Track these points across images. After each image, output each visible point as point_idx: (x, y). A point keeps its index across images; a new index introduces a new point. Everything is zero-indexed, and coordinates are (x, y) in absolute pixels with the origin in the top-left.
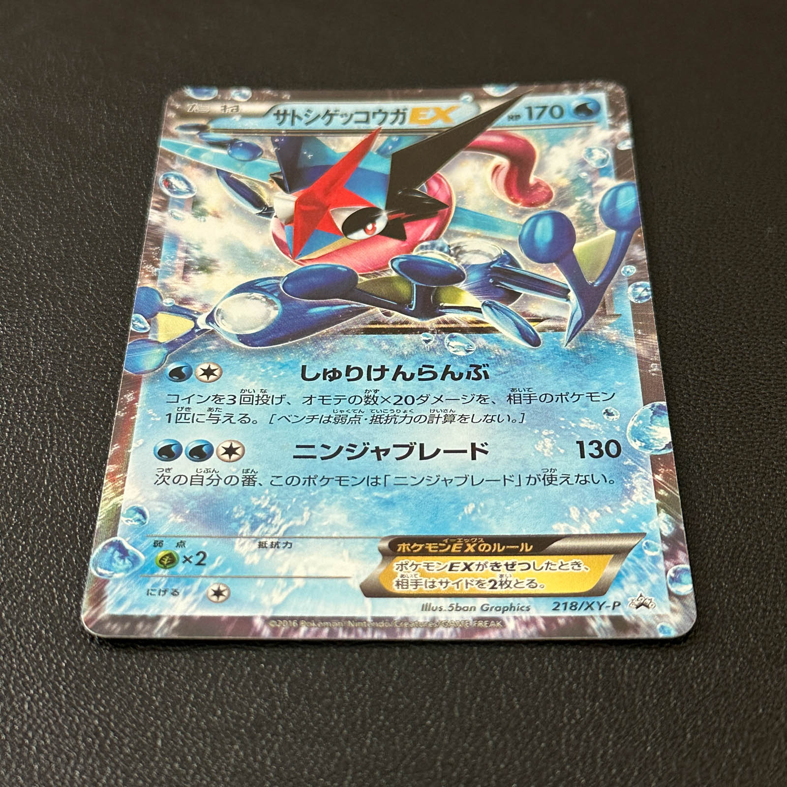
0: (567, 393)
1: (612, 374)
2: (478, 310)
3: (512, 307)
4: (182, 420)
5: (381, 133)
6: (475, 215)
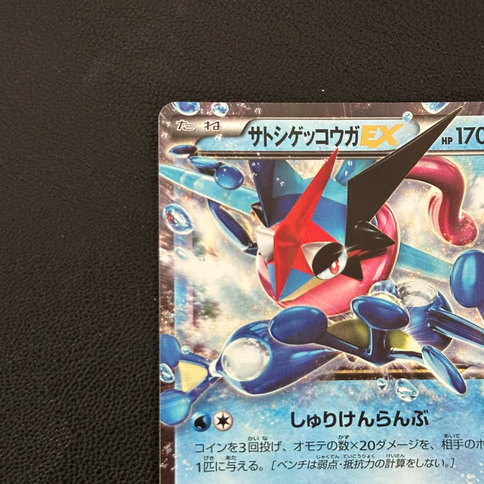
2: (419, 356)
3: (445, 353)
4: (209, 469)
5: (339, 155)
6: (416, 253)
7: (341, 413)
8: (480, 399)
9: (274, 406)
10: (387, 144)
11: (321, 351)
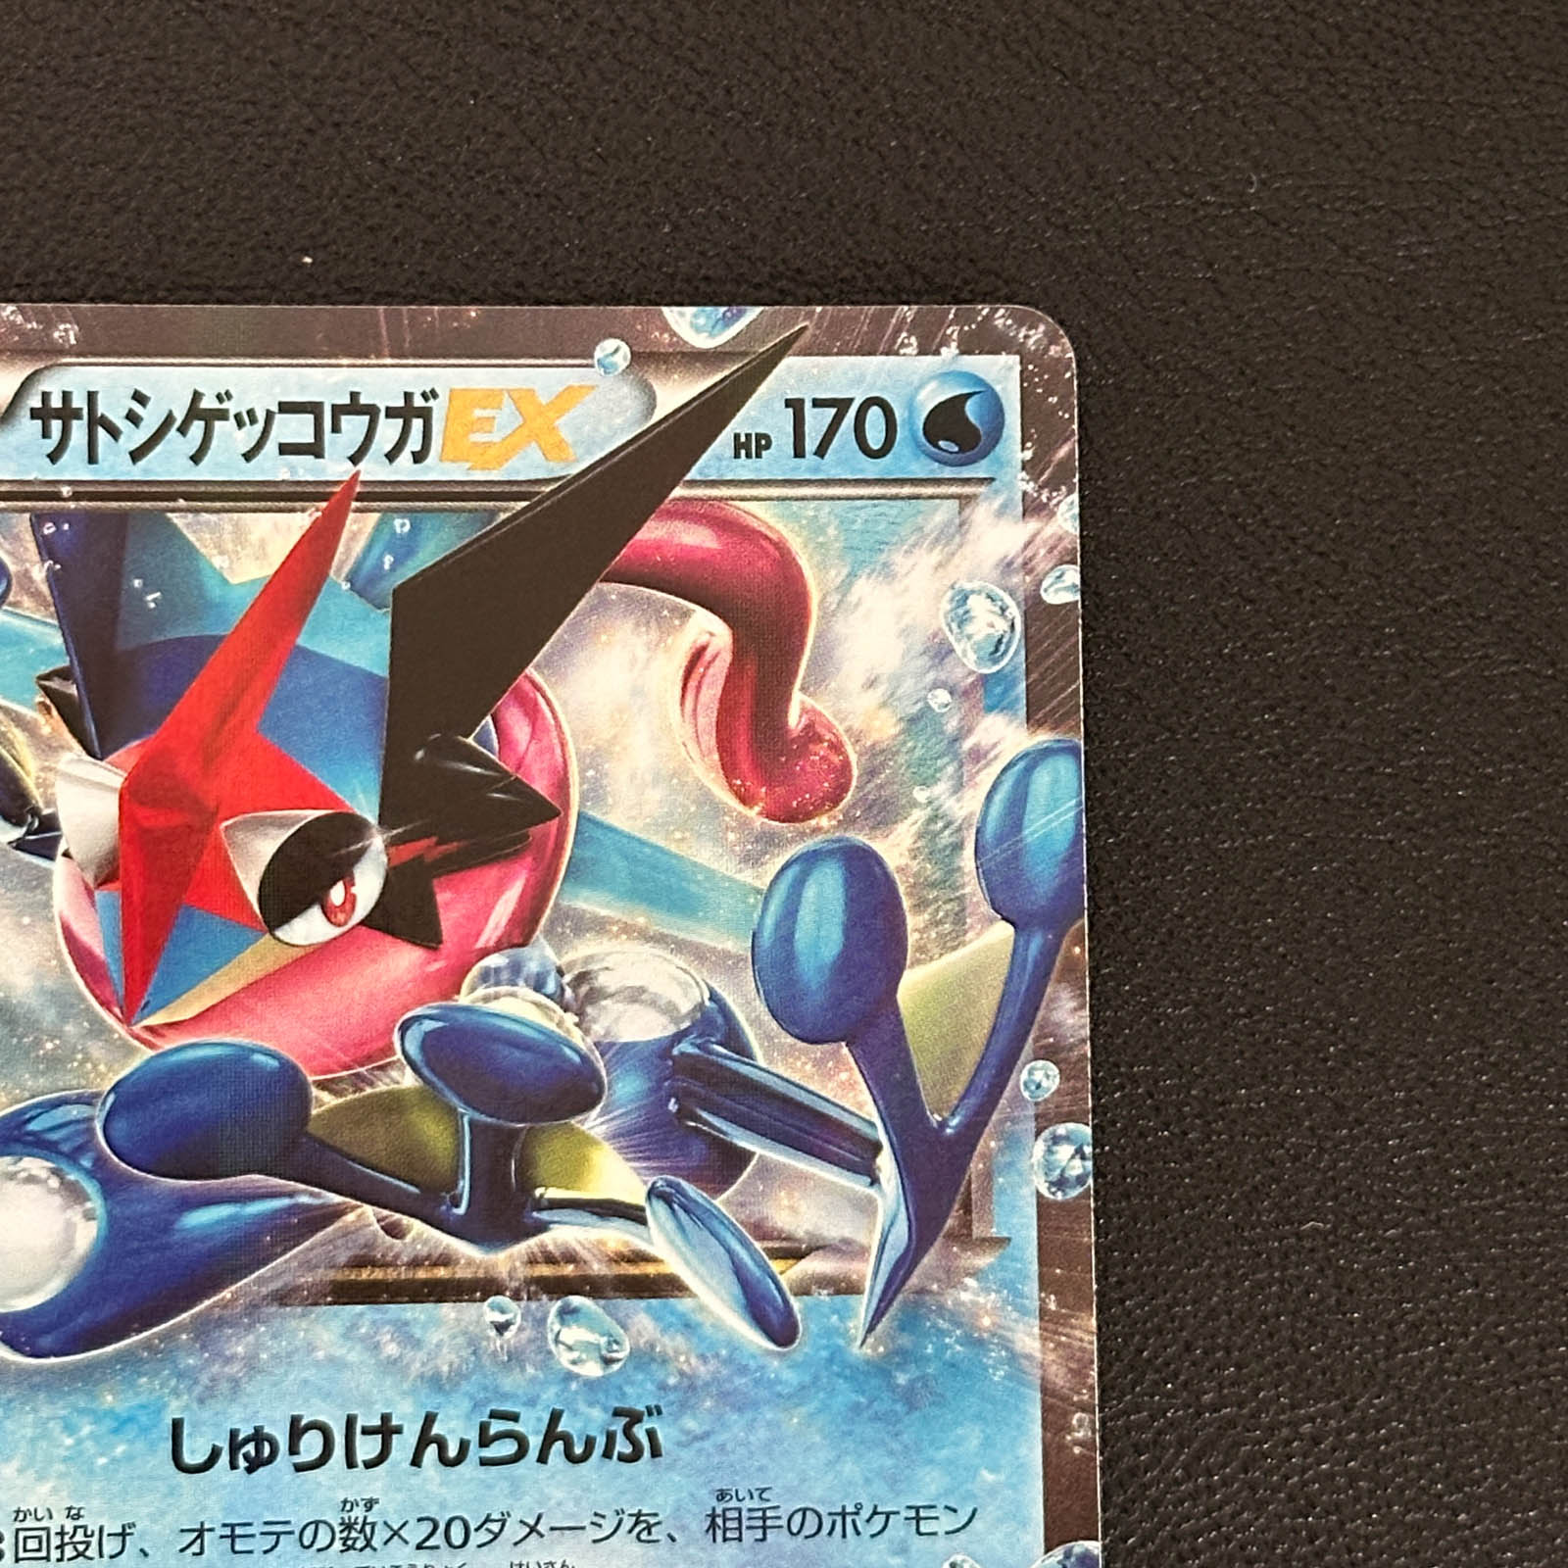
0: (858, 1508)
1: (974, 1443)
2: (634, 1215)
3: (728, 1202)
5: (360, 498)
6: (632, 848)
7: (350, 1422)
8: (845, 1364)
9: (109, 1398)
10: (534, 453)
11: (285, 1202)
